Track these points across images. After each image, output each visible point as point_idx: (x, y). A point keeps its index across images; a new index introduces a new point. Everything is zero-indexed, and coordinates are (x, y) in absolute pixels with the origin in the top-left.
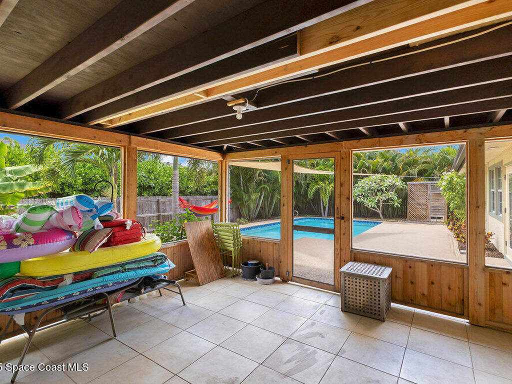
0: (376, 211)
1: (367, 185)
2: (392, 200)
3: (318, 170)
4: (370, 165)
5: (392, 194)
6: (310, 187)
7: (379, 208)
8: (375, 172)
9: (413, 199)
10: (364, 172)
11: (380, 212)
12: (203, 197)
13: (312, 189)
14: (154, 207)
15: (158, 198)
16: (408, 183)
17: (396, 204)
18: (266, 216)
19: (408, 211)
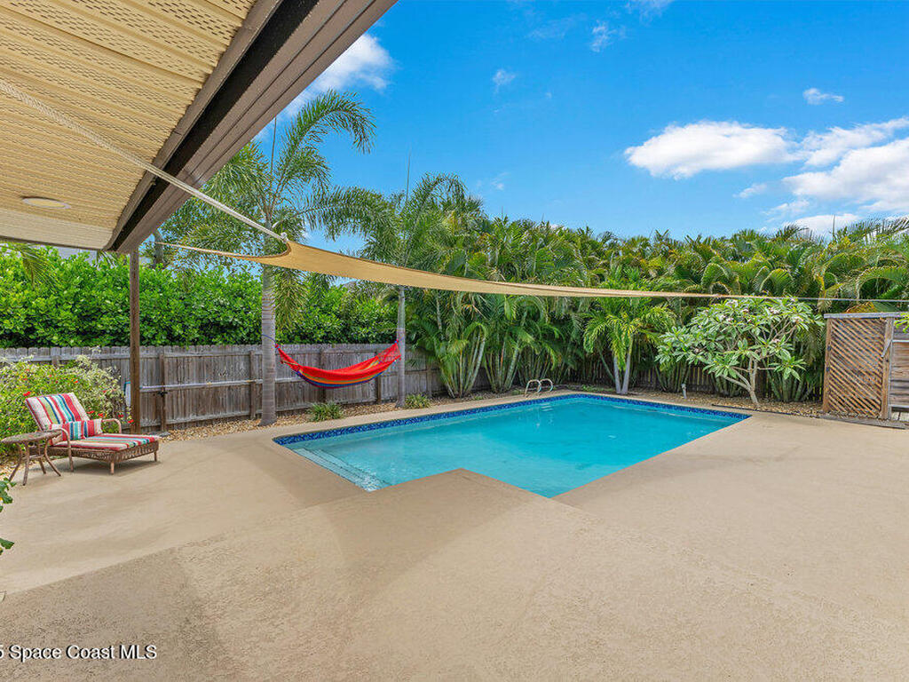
0: (742, 384)
1: (714, 323)
2: (778, 360)
3: (606, 287)
4: (735, 274)
5: (779, 347)
6: (588, 327)
7: (748, 379)
8: (748, 289)
9: (841, 358)
10: (717, 290)
11: (751, 387)
12: (358, 347)
13: (591, 330)
14: (242, 364)
15: (249, 348)
16: (826, 316)
17: (788, 371)
18: (498, 387)
19: (826, 390)
